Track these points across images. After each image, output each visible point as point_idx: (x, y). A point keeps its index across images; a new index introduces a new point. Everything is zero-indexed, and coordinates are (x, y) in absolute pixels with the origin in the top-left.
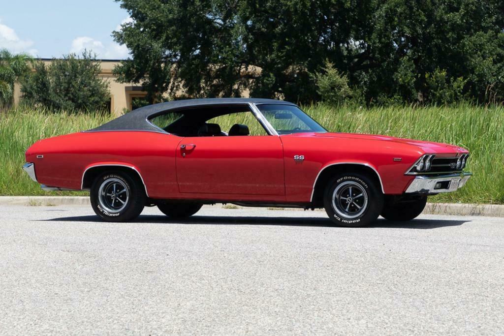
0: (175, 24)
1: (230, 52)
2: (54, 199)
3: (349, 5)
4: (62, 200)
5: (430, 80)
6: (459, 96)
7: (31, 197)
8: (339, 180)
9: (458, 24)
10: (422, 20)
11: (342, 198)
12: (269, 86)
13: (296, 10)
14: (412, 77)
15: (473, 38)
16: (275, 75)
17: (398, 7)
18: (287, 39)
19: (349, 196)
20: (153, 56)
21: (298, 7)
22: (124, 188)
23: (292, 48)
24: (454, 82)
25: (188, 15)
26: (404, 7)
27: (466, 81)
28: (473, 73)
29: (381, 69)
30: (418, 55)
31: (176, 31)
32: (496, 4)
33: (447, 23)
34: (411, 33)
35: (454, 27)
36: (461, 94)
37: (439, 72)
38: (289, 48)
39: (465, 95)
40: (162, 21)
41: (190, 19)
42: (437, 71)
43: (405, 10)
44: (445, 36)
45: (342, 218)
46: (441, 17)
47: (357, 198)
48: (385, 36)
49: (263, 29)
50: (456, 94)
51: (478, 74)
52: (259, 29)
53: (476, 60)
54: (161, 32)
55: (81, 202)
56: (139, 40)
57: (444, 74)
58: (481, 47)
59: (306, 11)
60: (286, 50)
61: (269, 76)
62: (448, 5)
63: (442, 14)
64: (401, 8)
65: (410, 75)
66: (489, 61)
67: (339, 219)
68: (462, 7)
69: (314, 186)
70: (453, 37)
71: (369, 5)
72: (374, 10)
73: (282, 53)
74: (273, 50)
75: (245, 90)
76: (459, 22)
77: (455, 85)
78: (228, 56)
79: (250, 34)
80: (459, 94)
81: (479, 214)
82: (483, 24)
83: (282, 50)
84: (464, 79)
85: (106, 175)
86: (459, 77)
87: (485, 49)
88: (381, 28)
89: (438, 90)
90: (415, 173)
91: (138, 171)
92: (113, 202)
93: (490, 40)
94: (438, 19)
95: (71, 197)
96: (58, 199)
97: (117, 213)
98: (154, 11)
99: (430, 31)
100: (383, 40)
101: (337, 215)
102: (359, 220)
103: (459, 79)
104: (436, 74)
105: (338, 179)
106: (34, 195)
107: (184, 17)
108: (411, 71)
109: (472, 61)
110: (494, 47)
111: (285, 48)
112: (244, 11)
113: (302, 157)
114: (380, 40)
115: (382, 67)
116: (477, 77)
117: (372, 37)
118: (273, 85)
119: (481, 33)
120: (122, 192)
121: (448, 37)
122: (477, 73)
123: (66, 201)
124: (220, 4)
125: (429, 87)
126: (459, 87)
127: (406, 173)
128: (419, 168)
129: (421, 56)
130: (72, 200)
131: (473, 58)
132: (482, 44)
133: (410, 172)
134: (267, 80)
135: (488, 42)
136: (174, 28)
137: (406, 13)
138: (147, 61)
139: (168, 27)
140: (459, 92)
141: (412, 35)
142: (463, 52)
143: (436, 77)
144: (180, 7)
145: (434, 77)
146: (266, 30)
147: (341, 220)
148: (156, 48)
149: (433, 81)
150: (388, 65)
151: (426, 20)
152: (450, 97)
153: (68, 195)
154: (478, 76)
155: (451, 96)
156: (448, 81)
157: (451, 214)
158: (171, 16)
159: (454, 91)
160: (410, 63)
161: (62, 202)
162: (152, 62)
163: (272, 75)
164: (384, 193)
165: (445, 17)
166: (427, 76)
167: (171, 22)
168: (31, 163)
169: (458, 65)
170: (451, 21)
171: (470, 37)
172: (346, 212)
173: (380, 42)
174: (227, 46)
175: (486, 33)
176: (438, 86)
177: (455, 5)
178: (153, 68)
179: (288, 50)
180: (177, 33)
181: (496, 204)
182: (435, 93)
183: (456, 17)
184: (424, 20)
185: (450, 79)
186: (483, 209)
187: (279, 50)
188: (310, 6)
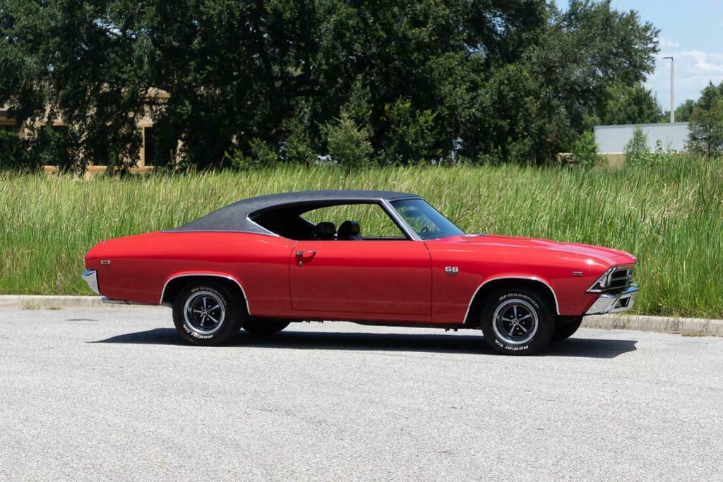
0: (58, 35)
1: (133, 73)
2: (54, 299)
3: (289, 16)
4: (65, 300)
5: (391, 112)
6: (426, 133)
7: (22, 296)
8: (502, 298)
9: (425, 43)
10: (380, 37)
11: (503, 319)
12: (184, 117)
13: (220, 21)
14: (367, 108)
15: (441, 60)
16: (190, 103)
17: (350, 19)
18: (208, 58)
19: (514, 317)
20: (26, 74)
21: (223, 16)
22: (217, 303)
23: (215, 68)
24: (419, 116)
25: (76, 23)
26: (357, 19)
27: (435, 115)
28: (442, 104)
29: (327, 97)
30: (371, 79)
31: (61, 44)
32: (466, 17)
33: (411, 40)
34: (362, 51)
35: (420, 46)
36: (429, 130)
37: (402, 103)
38: (210, 69)
39: (434, 132)
40: (41, 30)
41: (78, 28)
42: (399, 102)
43: (358, 23)
44: (409, 58)
45: (505, 344)
46: (404, 32)
47: (524, 320)
48: (334, 56)
49: (174, 43)
50: (422, 131)
51: (449, 106)
52: (170, 43)
53: (446, 88)
54: (39, 44)
55: (90, 303)
56: (6, 53)
57: (408, 105)
58: (450, 72)
59: (234, 22)
60: (206, 72)
61: (184, 105)
62: (411, 17)
63: (406, 29)
64: (354, 20)
65: (365, 106)
66: (461, 91)
67: (502, 346)
68: (430, 21)
69: (470, 305)
70: (418, 58)
71: (314, 16)
72: (320, 22)
73: (201, 76)
74: (189, 71)
75: (141, 118)
76: (427, 40)
77: (422, 119)
78: (129, 77)
79: (157, 49)
80: (426, 131)
81: (623, 327)
82: (452, 42)
83: (201, 72)
84: (433, 113)
85: (195, 287)
86: (426, 110)
87: (456, 74)
88: (329, 46)
89: (401, 126)
90: (598, 291)
91: (239, 281)
92: (203, 321)
93: (462, 62)
94: (400, 35)
95: (76, 297)
96: (59, 299)
97: (210, 335)
98: (30, 16)
99: (390, 51)
100: (331, 60)
101: (499, 340)
102: (527, 347)
103: (427, 112)
104: (398, 105)
105: (500, 297)
106: (24, 294)
107: (71, 24)
108: (366, 102)
109: (441, 90)
110: (466, 71)
111: (206, 69)
112: (152, 20)
113: (455, 269)
114: (327, 60)
115: (329, 95)
116: (448, 110)
117: (318, 57)
118: (189, 116)
119: (451, 54)
120: (215, 308)
121: (412, 58)
122: (447, 105)
123: (70, 302)
124: (121, 10)
125: (389, 123)
126: (426, 122)
127: (588, 291)
128: (602, 285)
129: (374, 80)
130: (78, 301)
131: (443, 85)
132: (452, 68)
133: (593, 289)
134: (181, 109)
135: (460, 65)
136: (57, 39)
137: (359, 27)
138: (17, 81)
139: (49, 37)
140: (427, 129)
141: (363, 54)
142: (431, 78)
143: (398, 110)
144: (64, 11)
145: (395, 109)
146: (178, 44)
147: (504, 346)
148: (30, 63)
149: (394, 114)
150: (336, 92)
151: (385, 36)
152: (414, 134)
153: (70, 294)
154: (449, 108)
155: (416, 134)
156: (413, 115)
157: (586, 326)
158: (53, 24)
159: (420, 127)
160: (365, 91)
161: (65, 302)
162: (24, 82)
163: (187, 103)
164: (559, 314)
165: (409, 34)
166: (387, 107)
167: (54, 32)
168: (92, 270)
169: (424, 94)
170: (417, 38)
171: (437, 58)
172: (509, 336)
173: (327, 64)
174: (129, 65)
175: (456, 53)
176: (399, 121)
177: (421, 18)
178: (24, 89)
179: (209, 72)
180: (62, 46)
181: (644, 314)
182: (397, 129)
183: (424, 34)
184: (383, 36)
185: (415, 112)
186: (629, 321)
187: (197, 71)
188: (240, 15)
